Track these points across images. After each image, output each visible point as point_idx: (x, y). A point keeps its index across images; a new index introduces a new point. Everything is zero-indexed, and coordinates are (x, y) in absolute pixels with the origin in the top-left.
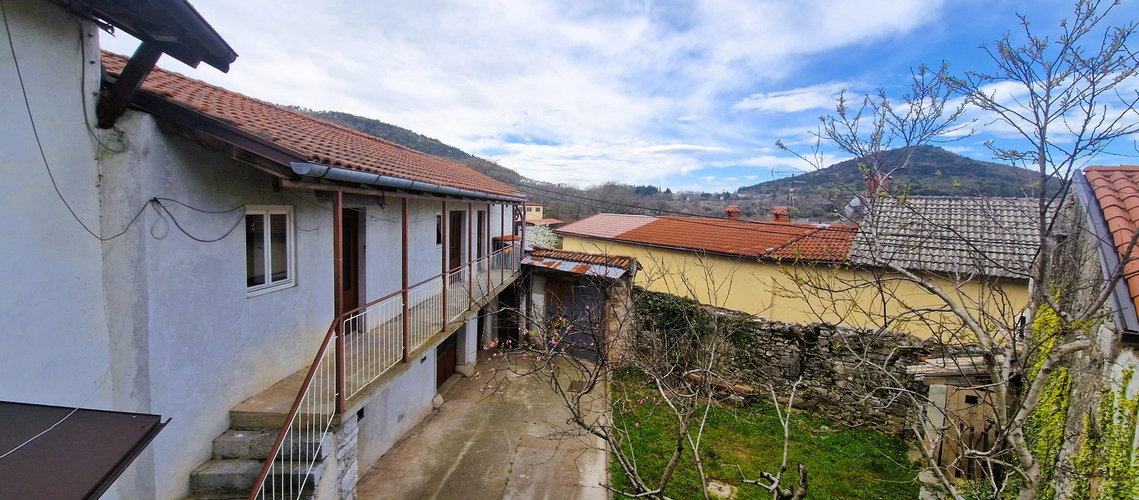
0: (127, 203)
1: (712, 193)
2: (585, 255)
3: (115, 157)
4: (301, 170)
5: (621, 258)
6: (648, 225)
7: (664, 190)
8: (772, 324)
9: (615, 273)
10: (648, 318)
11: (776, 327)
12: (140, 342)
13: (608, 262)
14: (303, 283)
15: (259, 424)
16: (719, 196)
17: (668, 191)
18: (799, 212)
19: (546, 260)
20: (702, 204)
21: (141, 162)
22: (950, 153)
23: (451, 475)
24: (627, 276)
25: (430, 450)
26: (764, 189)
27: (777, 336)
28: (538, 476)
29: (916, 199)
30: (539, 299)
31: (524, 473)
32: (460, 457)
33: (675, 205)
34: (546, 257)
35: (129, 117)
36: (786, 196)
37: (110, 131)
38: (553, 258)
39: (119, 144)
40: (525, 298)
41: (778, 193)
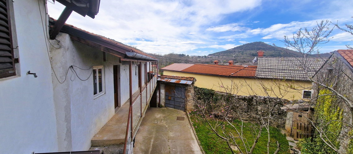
0: (61, 68)
1: (201, 56)
2: (178, 77)
3: (57, 50)
4: (130, 55)
5: (191, 78)
6: (191, 67)
7: (187, 55)
8: (238, 96)
9: (190, 83)
10: (199, 96)
11: (240, 97)
12: (68, 120)
13: (187, 79)
14: (107, 93)
15: (102, 144)
16: (203, 57)
17: (188, 55)
18: (226, 61)
19: (166, 79)
20: (198, 59)
21: (67, 52)
22: (266, 44)
23: (151, 152)
24: (193, 83)
25: (140, 144)
26: (216, 55)
27: (240, 100)
28: (179, 149)
29: (272, 58)
30: (163, 91)
31: (174, 149)
32: (151, 145)
33: (191, 60)
34: (165, 78)
35: (61, 35)
36: (222, 57)
37: (55, 40)
38: (168, 78)
39: (58, 45)
40: (158, 91)
41: (220, 56)
